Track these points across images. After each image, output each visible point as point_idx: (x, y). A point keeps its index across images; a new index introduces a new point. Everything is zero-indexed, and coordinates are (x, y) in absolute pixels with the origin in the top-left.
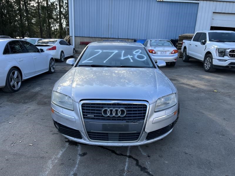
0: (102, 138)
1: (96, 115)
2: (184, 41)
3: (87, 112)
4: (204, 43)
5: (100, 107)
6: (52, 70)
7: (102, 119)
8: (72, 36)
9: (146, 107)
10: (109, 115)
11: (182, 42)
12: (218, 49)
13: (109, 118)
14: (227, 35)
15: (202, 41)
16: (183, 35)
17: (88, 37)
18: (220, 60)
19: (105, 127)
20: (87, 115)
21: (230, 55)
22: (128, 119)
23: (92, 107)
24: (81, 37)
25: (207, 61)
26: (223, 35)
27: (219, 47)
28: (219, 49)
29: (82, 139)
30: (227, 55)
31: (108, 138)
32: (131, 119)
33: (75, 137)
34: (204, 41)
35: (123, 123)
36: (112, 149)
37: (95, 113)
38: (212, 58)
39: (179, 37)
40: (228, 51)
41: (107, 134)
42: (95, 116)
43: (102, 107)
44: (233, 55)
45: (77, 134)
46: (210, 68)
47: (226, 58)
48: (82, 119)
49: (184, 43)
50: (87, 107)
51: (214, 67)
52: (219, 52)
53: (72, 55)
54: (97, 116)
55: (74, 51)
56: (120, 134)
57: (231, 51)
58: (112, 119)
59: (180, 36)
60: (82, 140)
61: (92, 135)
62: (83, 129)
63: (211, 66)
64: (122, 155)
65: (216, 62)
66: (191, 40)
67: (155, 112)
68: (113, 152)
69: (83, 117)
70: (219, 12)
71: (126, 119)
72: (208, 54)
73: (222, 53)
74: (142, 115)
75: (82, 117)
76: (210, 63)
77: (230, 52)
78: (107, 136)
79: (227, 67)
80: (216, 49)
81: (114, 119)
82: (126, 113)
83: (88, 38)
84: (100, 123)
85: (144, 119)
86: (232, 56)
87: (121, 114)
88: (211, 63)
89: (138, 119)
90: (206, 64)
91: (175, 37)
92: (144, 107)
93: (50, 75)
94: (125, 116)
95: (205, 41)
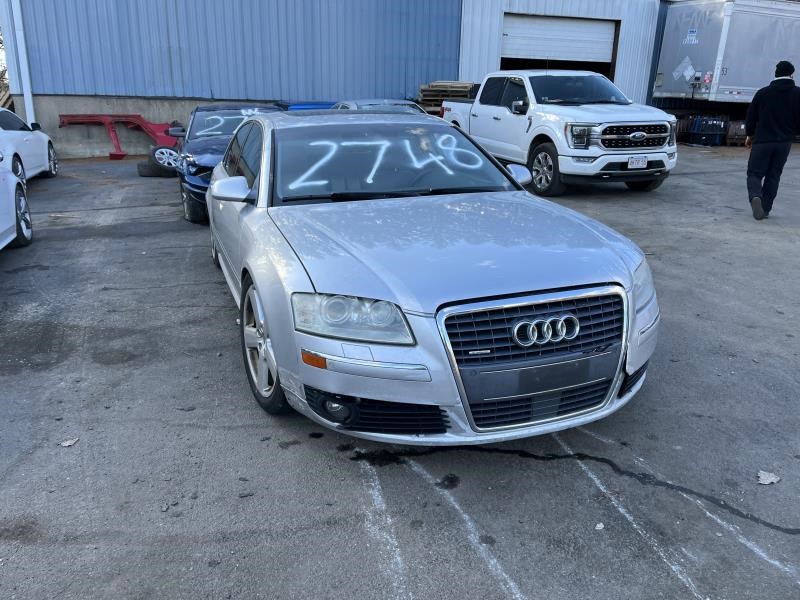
0: (513, 415)
1: (495, 346)
2: (445, 104)
3: (465, 344)
4: (522, 110)
5: (501, 321)
6: (27, 233)
7: (515, 356)
8: (22, 95)
9: (620, 302)
10: (534, 339)
11: (438, 109)
12: (569, 128)
13: (535, 351)
14: (579, 84)
15: (514, 103)
16: (433, 86)
17: (92, 96)
18: (579, 158)
19: (527, 380)
20: (466, 352)
21: (603, 141)
22: (584, 345)
23: (478, 324)
24: (61, 99)
25: (539, 162)
26: (569, 84)
27: (570, 121)
28: (572, 126)
29: (445, 432)
30: (597, 144)
31: (528, 413)
32: (590, 343)
33: (417, 432)
34: (521, 103)
35: (574, 358)
36: (519, 447)
37: (489, 341)
38: (555, 155)
39: (423, 91)
40: (598, 130)
41: (529, 399)
42: (492, 350)
43: (510, 320)
44: (610, 140)
45: (431, 418)
46: (552, 184)
47: (593, 150)
48: (452, 366)
49: (449, 110)
50: (461, 325)
51: (562, 180)
52: (573, 136)
53: (46, 167)
54: (498, 349)
55: (51, 153)
56: (564, 392)
57: (606, 130)
58: (544, 352)
59: (423, 87)
60: (447, 434)
61: (483, 413)
62: (459, 398)
63: (554, 178)
64: (555, 457)
65: (567, 166)
66: (472, 102)
67: (638, 311)
68: (524, 454)
69: (457, 360)
70: (522, 12)
71: (579, 346)
72: (542, 143)
73: (582, 138)
74: (615, 326)
75: (454, 359)
76: (550, 168)
77: (605, 132)
78: (529, 406)
79: (598, 177)
80: (566, 127)
81: (550, 349)
82: (581, 328)
83: (92, 100)
84: (513, 369)
85: (620, 337)
86: (608, 144)
87: (567, 333)
88: (555, 167)
89: (607, 339)
90: (538, 171)
91: (403, 92)
92: (615, 303)
93: (24, 251)
94: (578, 338)
95: (526, 105)
